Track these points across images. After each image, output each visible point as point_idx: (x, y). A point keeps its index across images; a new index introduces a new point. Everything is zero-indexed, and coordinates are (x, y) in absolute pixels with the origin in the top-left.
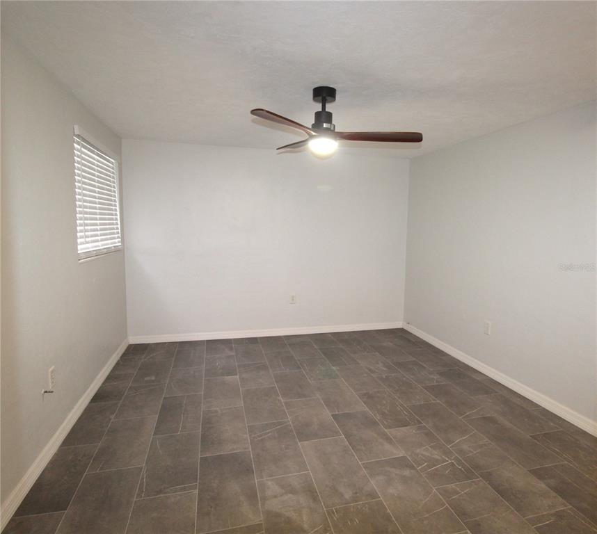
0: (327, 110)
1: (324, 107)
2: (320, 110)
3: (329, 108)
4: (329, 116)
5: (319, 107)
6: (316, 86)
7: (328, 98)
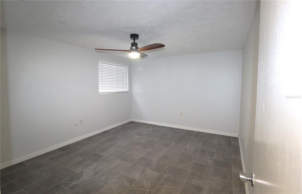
0: (136, 42)
1: (134, 41)
2: (133, 42)
3: (136, 41)
4: (136, 44)
5: (132, 41)
6: (131, 34)
7: (136, 38)
